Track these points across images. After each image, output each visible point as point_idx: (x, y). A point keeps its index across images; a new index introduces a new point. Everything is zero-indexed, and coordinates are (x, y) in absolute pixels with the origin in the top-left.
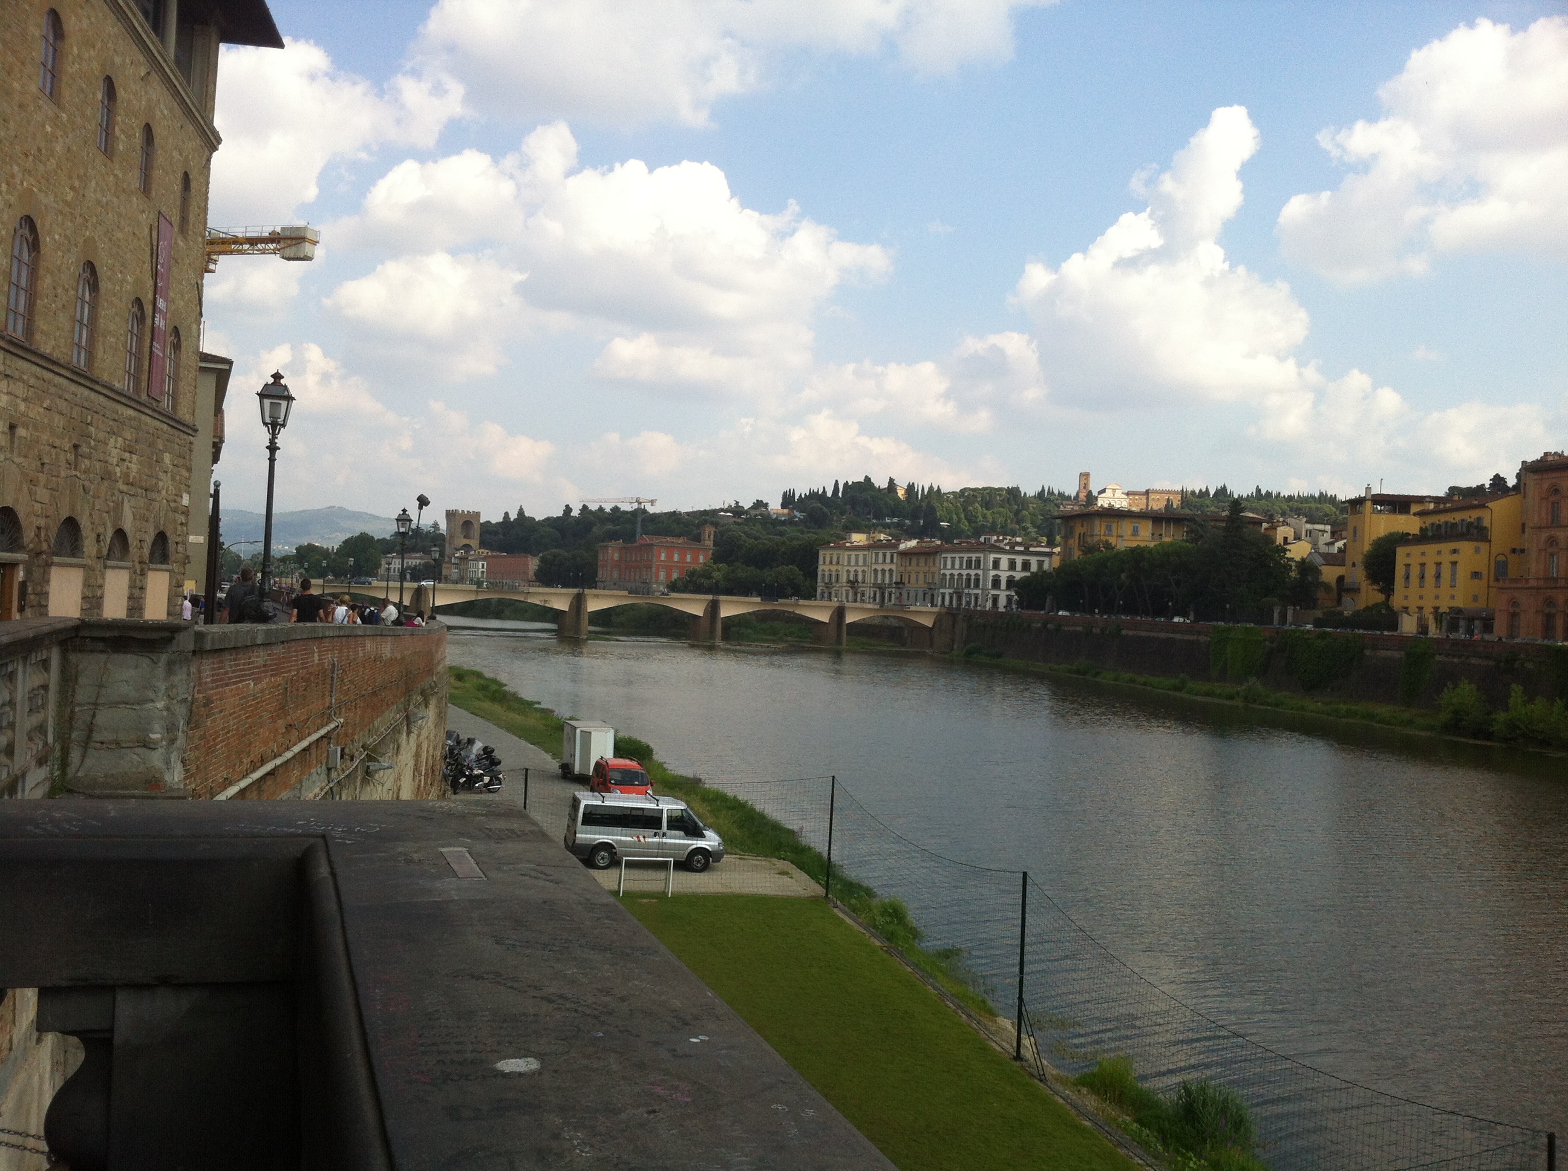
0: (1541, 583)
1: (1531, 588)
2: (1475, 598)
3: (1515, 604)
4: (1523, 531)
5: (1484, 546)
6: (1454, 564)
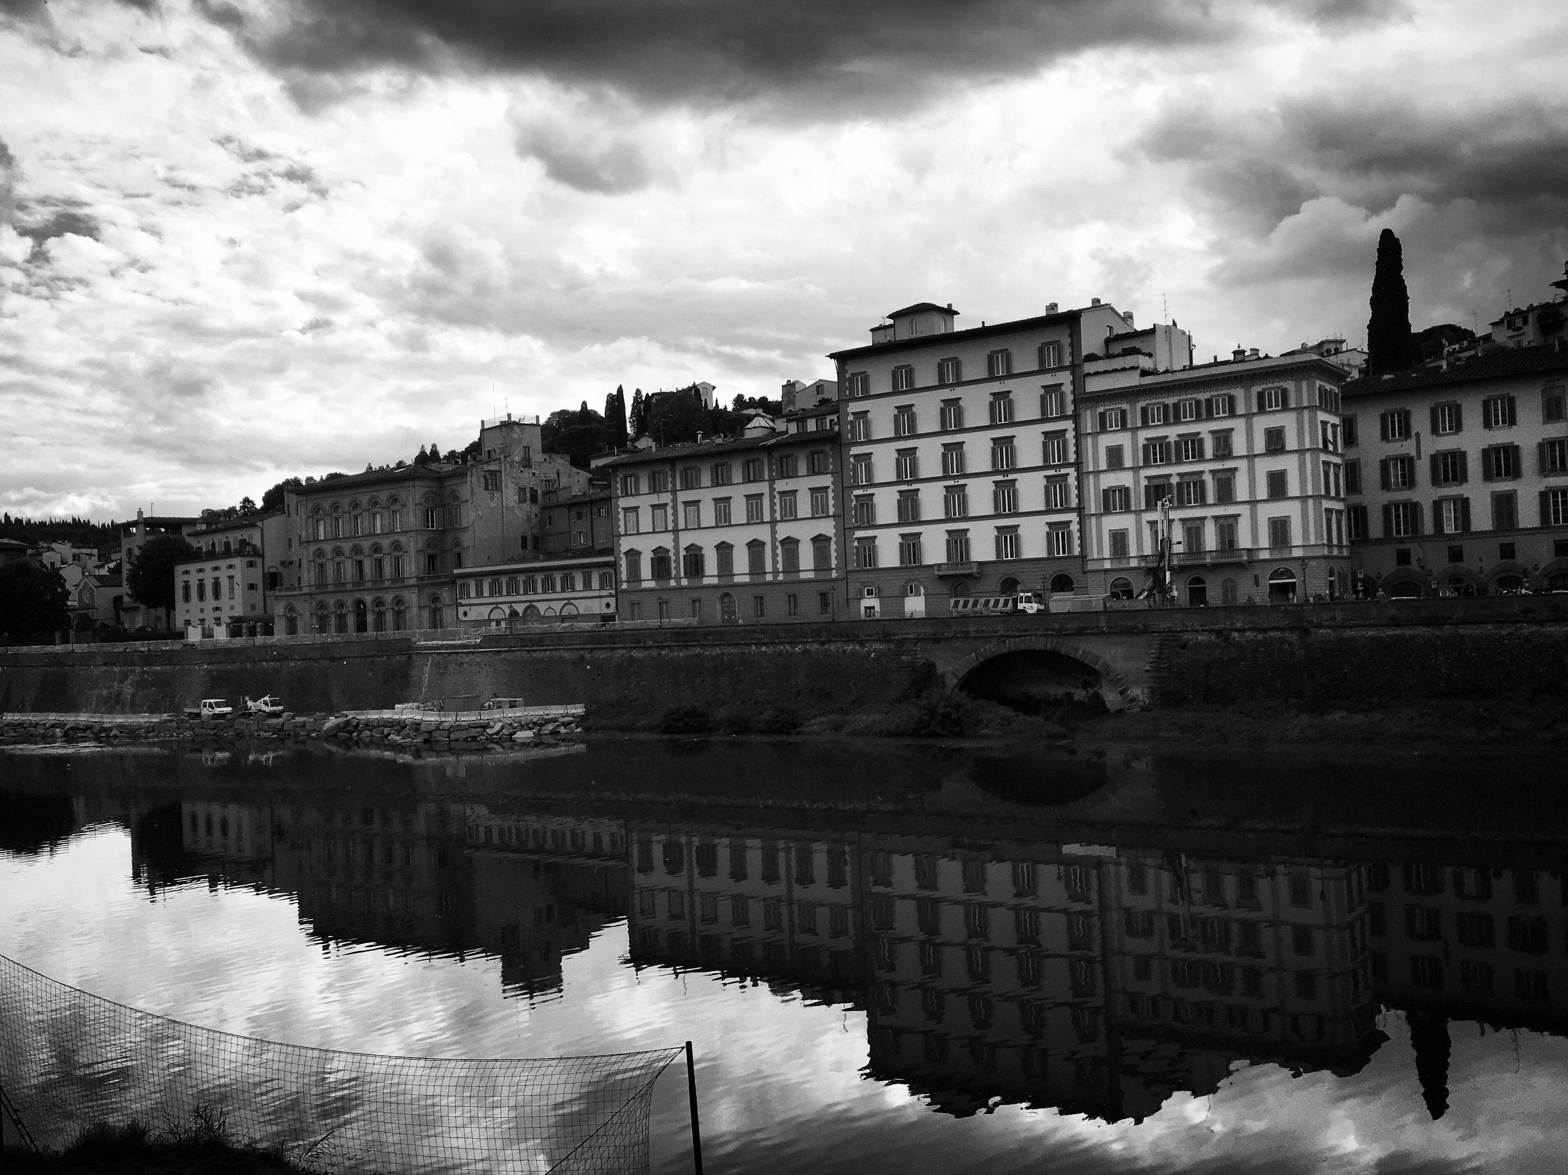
0: (313, 589)
1: (306, 594)
2: (253, 607)
3: (292, 609)
4: (290, 546)
5: (259, 560)
6: (231, 578)
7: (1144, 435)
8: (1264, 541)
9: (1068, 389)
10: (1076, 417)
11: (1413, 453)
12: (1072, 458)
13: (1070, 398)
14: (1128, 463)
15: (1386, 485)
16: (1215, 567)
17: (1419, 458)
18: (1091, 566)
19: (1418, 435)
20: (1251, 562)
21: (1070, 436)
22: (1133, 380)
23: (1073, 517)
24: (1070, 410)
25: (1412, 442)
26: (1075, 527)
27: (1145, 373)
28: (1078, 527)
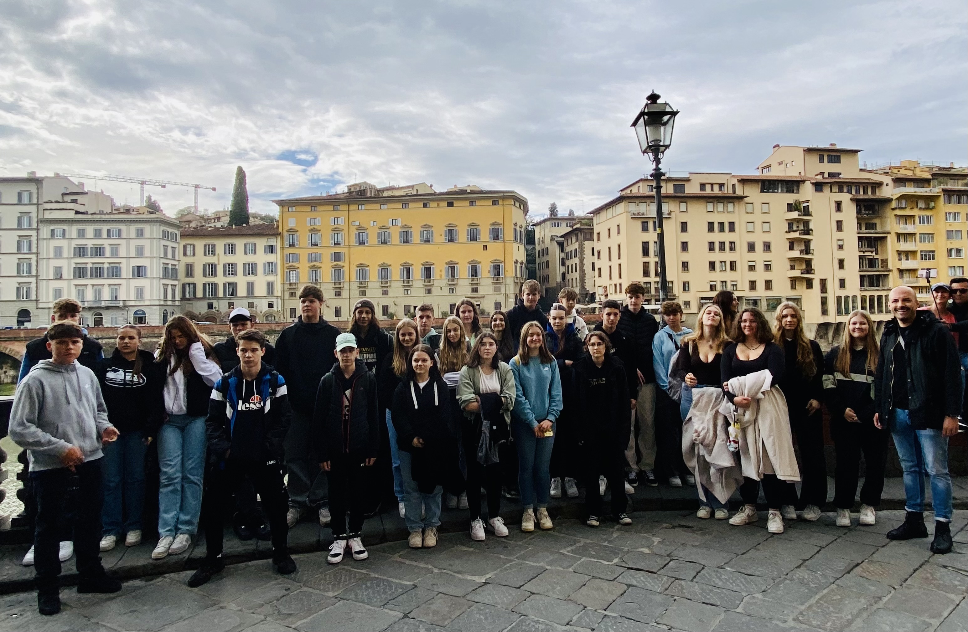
7: (74, 243)
8: (133, 296)
9: (34, 215)
10: (37, 229)
11: (216, 263)
12: (34, 250)
13: (35, 220)
14: (65, 255)
15: (204, 275)
16: (107, 308)
17: (219, 264)
18: (41, 305)
19: (218, 255)
20: (125, 306)
21: (34, 239)
22: (71, 215)
23: (33, 280)
24: (35, 226)
25: (216, 257)
26: (33, 286)
27: (77, 213)
28: (35, 285)
